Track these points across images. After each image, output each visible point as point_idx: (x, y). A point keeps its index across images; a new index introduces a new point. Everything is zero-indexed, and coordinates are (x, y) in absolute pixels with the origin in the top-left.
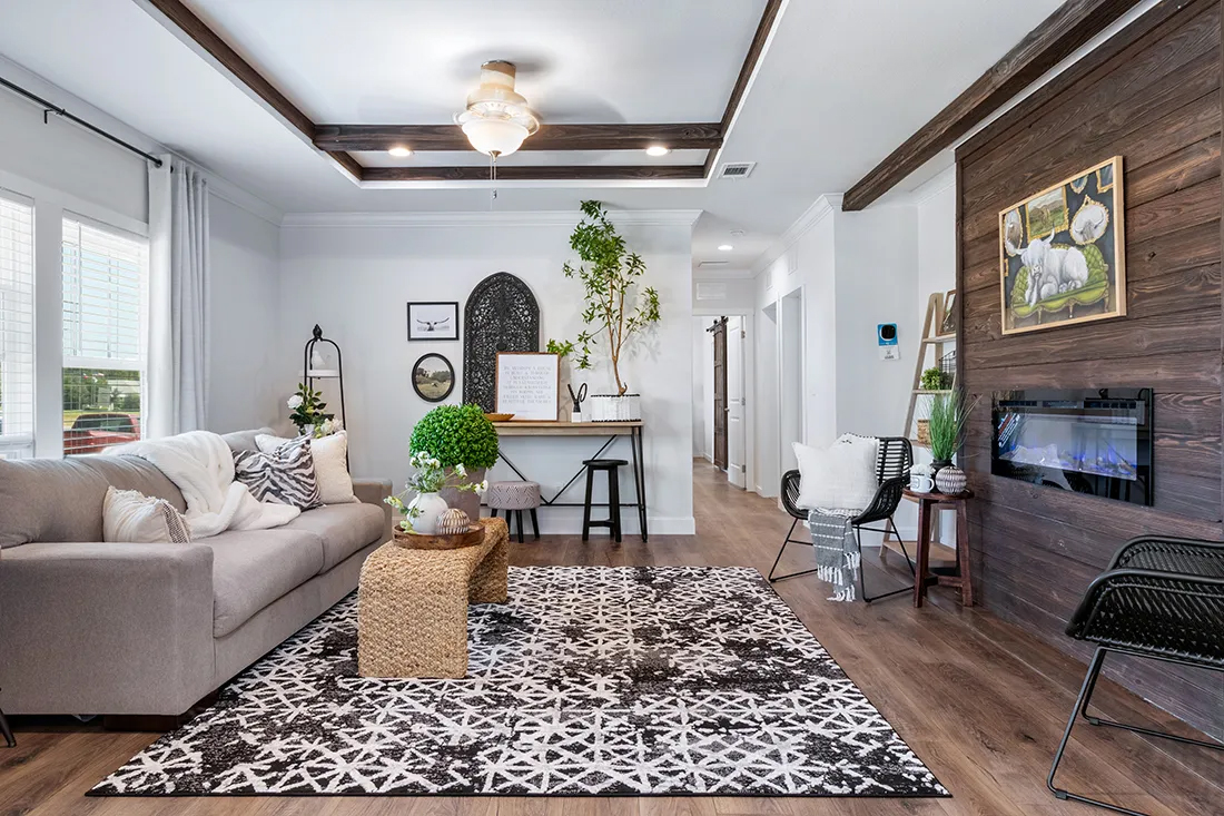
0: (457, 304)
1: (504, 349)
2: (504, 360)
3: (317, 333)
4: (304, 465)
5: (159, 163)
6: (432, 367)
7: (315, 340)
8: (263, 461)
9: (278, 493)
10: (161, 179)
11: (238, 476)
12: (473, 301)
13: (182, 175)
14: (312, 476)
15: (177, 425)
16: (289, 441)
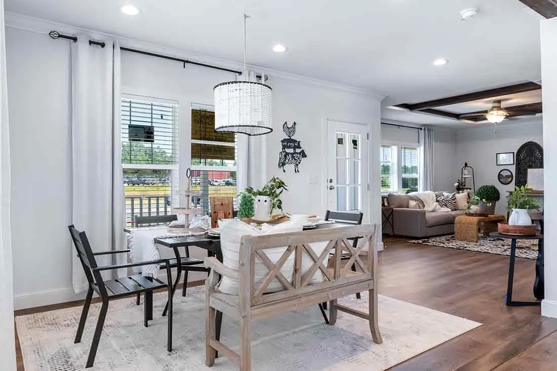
0: (513, 153)
1: (531, 167)
2: (529, 170)
3: (466, 165)
4: (453, 200)
5: (421, 129)
6: (505, 173)
7: (465, 167)
8: (443, 198)
9: (446, 206)
10: (422, 132)
11: (437, 201)
12: (519, 152)
13: (426, 130)
14: (455, 202)
15: (426, 189)
16: (450, 194)
